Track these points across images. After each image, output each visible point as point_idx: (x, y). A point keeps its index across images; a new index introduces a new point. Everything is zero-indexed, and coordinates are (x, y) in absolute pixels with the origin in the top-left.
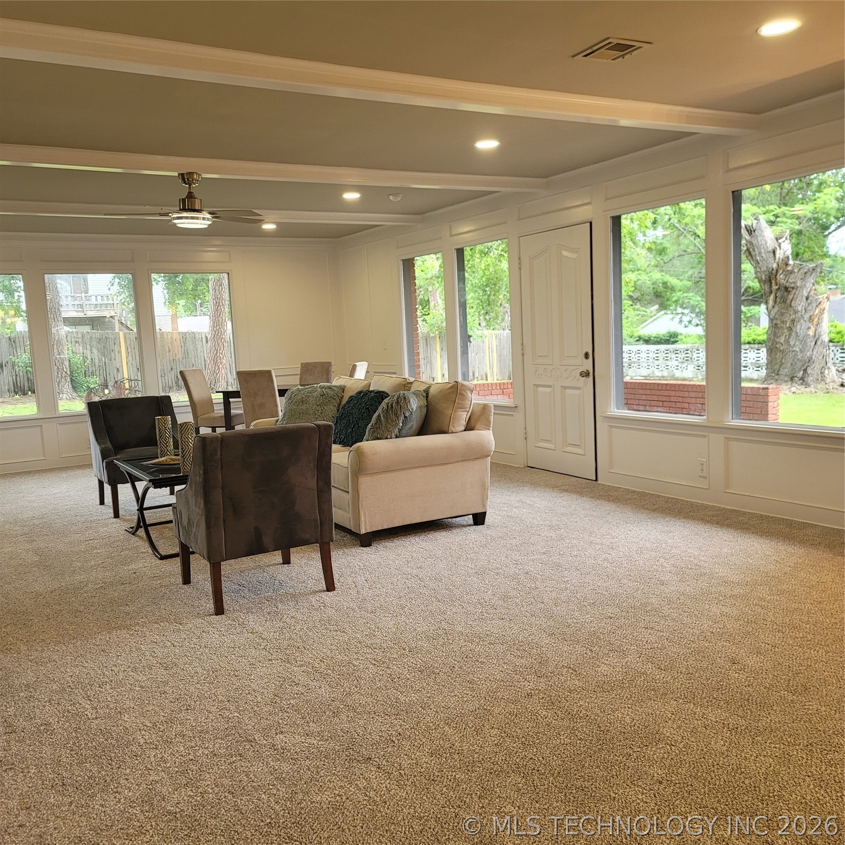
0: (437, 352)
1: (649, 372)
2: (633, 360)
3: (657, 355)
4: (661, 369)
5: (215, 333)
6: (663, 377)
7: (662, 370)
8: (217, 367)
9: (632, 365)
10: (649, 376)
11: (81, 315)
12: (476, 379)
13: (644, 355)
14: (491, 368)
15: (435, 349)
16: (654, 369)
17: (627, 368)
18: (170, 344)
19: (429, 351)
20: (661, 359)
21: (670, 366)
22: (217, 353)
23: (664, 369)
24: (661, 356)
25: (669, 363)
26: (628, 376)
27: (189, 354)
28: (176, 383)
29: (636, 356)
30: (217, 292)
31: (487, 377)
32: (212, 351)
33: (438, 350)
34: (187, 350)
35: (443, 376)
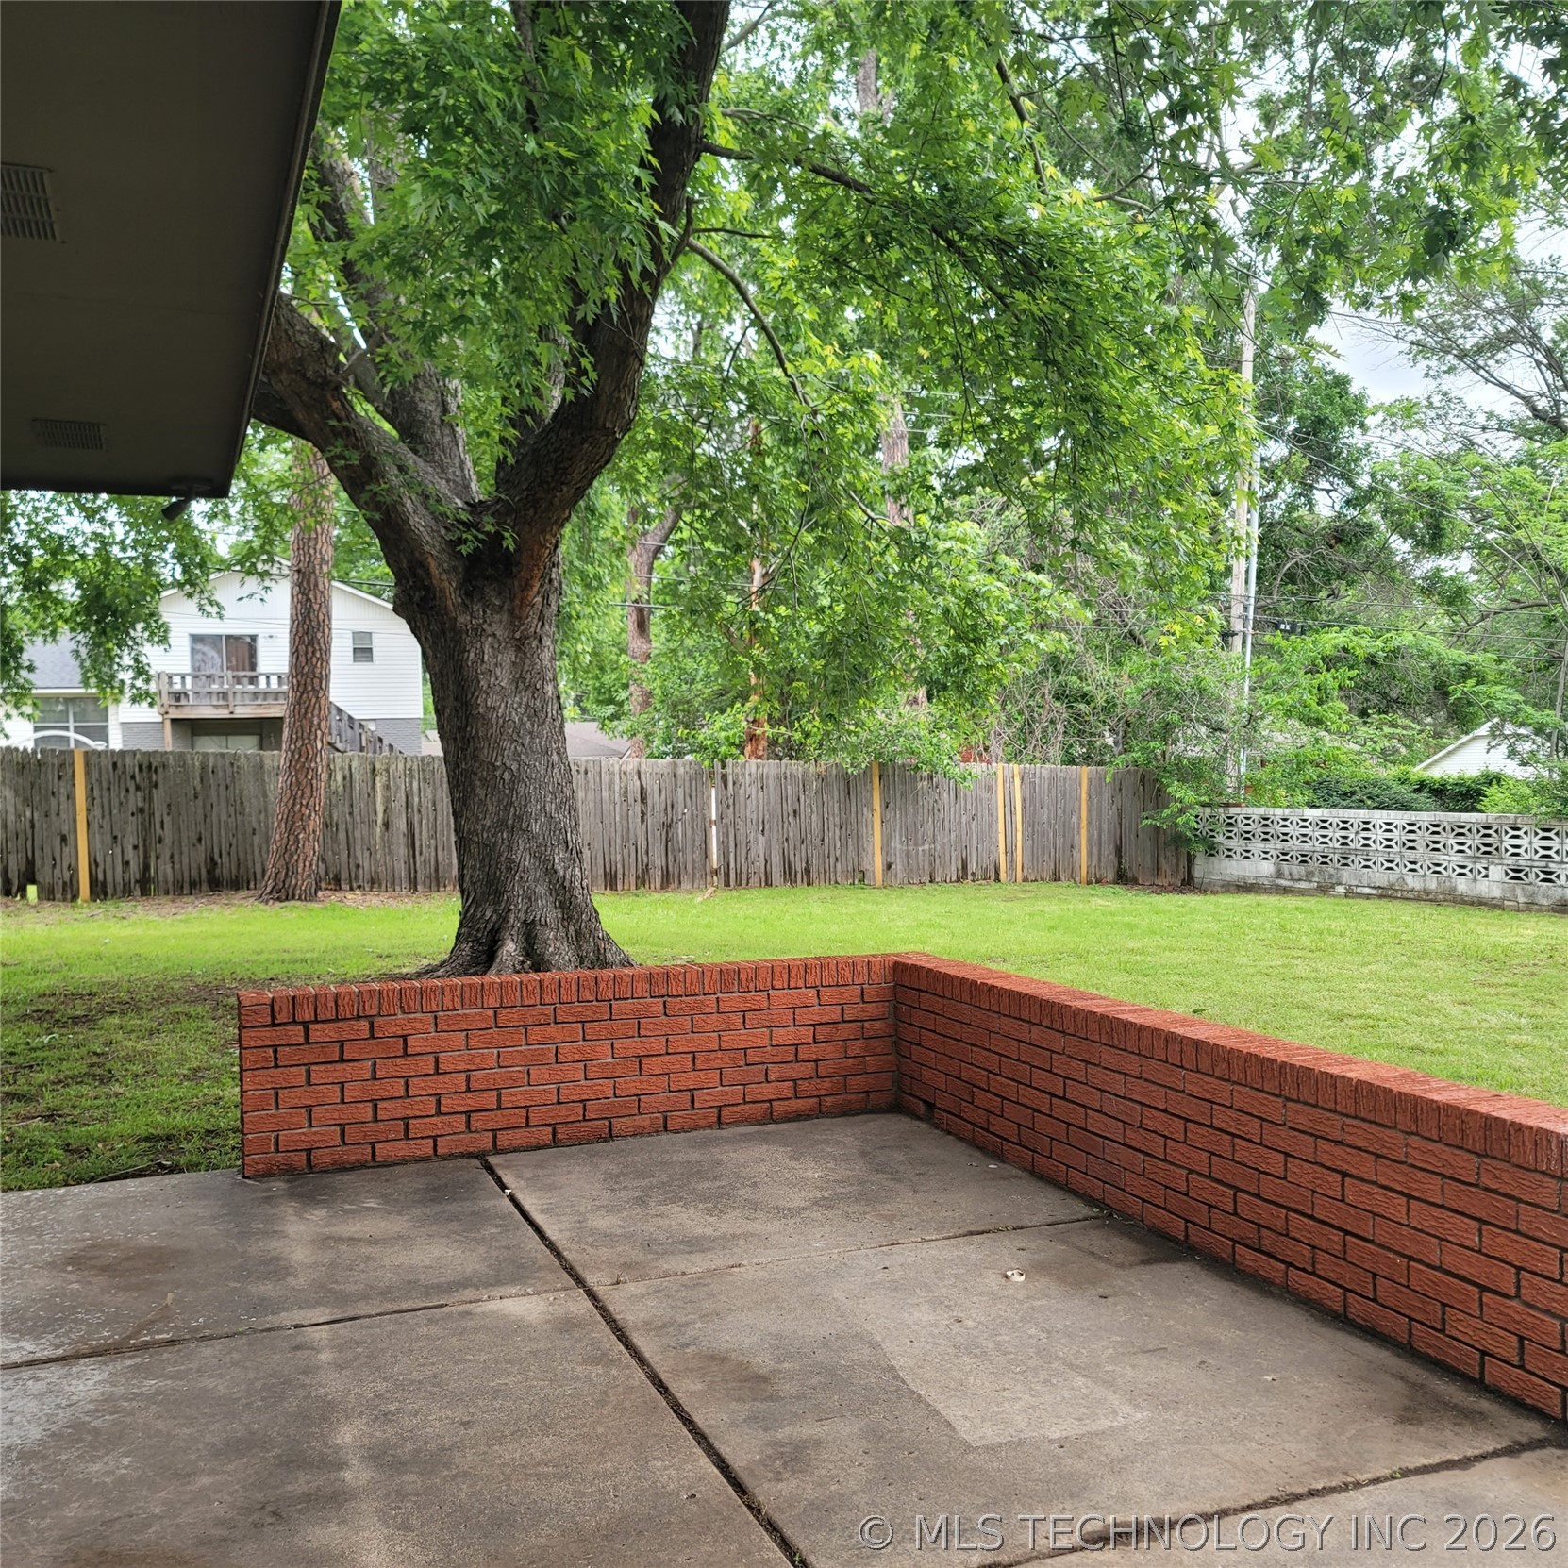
0: (873, 810)
1: (1393, 877)
2: (1352, 846)
3: (1412, 836)
4: (1421, 872)
5: (293, 756)
6: (1426, 892)
7: (1425, 876)
8: (292, 838)
9: (1352, 857)
10: (1391, 887)
11: (223, 714)
12: (970, 878)
13: (1378, 835)
14: (1010, 851)
15: (869, 804)
16: (1404, 871)
17: (1338, 866)
18: (197, 781)
19: (853, 809)
20: (1420, 845)
21: (1445, 864)
22: (294, 805)
23: (1428, 873)
24: (1422, 838)
25: (1440, 857)
26: (1340, 884)
27: (246, 803)
28: (208, 872)
29: (1359, 837)
30: (302, 659)
31: (997, 873)
32: (285, 800)
33: (877, 804)
34: (241, 794)
35: (889, 866)
